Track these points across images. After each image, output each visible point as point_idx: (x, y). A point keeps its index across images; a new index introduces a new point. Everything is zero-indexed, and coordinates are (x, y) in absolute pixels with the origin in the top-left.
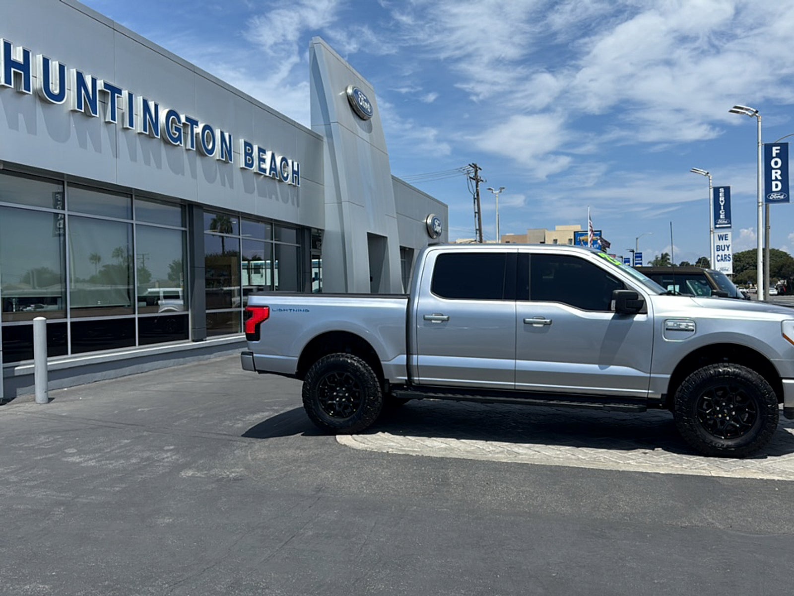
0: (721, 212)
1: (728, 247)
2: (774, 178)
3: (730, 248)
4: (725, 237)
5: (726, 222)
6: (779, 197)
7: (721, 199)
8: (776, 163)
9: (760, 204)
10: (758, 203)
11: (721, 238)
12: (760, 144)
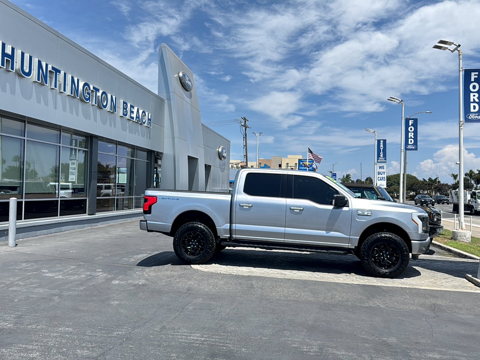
0: (381, 153)
1: (384, 173)
2: (410, 137)
3: (385, 173)
4: (383, 167)
5: (384, 159)
6: (412, 147)
7: (381, 146)
8: (411, 129)
10: (401, 150)
11: (380, 167)
12: (403, 118)
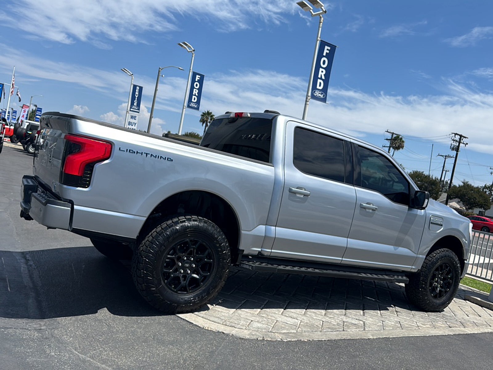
0: (135, 101)
1: (135, 124)
2: (194, 94)
3: (136, 125)
4: (135, 118)
5: (137, 108)
6: (194, 106)
7: (136, 93)
8: (197, 85)
9: (185, 107)
11: (132, 117)
12: (191, 71)
